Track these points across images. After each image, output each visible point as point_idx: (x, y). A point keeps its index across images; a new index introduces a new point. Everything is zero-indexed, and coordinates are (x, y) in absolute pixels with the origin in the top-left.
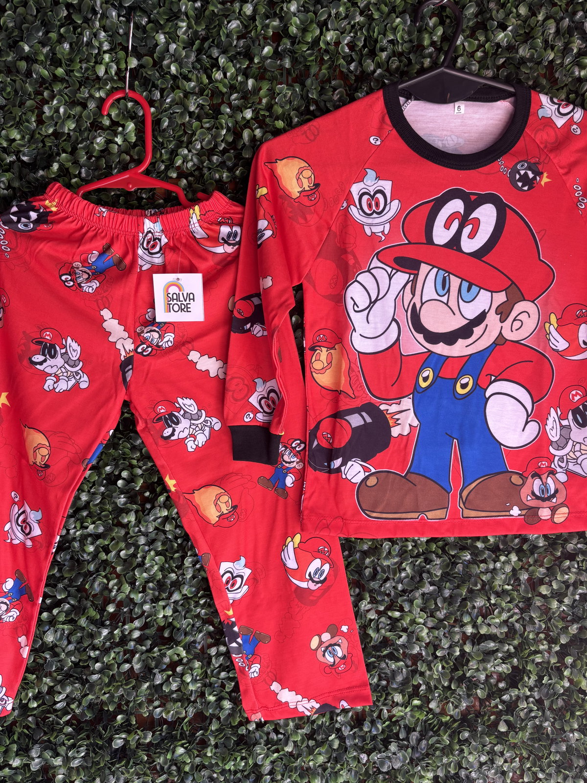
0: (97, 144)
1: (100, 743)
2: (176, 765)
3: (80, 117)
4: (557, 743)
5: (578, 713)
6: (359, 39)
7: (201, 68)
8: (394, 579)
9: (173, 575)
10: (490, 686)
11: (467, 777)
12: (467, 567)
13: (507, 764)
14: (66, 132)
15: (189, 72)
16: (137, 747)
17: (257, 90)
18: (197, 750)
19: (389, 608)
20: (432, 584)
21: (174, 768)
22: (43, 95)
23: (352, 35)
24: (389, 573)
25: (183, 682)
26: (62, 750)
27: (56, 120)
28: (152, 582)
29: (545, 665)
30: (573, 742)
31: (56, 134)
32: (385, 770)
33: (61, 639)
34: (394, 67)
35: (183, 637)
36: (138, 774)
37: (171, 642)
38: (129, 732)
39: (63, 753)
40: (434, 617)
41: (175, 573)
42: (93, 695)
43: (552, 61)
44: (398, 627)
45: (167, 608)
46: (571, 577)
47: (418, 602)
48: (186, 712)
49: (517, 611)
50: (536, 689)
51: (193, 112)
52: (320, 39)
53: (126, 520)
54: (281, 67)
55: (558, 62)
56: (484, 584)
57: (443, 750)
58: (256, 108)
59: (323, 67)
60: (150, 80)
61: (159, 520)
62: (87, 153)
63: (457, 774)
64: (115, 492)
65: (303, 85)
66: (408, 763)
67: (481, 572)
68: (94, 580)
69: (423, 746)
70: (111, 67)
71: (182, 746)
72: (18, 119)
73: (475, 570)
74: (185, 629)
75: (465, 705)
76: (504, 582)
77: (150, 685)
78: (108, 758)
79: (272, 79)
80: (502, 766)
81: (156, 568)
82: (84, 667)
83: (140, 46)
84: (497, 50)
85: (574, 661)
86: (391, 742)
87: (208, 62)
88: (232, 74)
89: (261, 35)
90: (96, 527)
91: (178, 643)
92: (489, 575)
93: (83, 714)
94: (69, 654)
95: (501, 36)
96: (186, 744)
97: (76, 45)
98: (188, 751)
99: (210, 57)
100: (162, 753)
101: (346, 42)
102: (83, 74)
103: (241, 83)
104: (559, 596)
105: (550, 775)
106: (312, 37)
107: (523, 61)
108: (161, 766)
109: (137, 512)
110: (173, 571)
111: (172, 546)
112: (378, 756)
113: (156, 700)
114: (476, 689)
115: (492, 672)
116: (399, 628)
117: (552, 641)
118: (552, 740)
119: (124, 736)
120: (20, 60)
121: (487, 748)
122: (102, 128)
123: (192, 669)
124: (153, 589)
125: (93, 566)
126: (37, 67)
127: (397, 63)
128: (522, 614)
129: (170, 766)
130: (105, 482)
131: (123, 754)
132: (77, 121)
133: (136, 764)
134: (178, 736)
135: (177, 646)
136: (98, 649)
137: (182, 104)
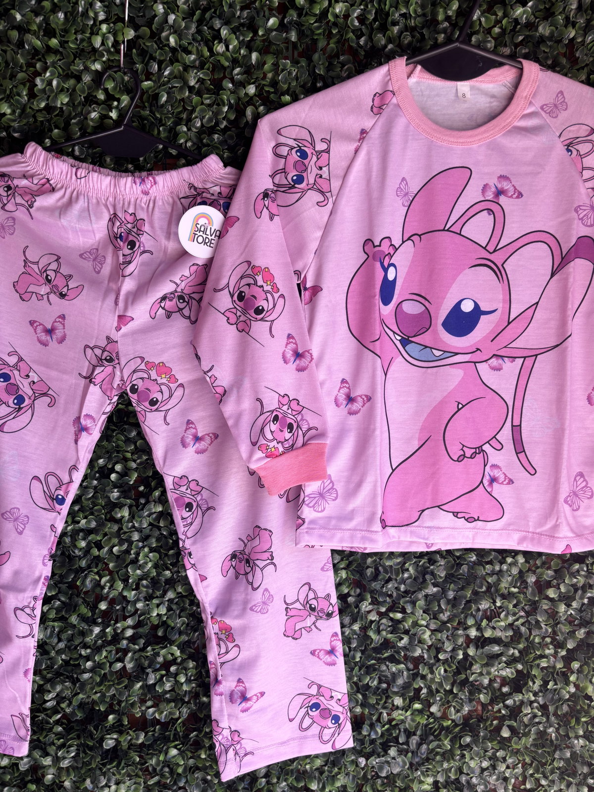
0: (92, 120)
1: (91, 744)
2: (168, 766)
3: (74, 90)
4: (561, 750)
5: (583, 719)
6: (370, 12)
7: (202, 40)
8: (396, 580)
9: (168, 573)
10: (494, 691)
11: (468, 782)
12: (473, 568)
13: (509, 771)
14: (59, 106)
15: (189, 44)
16: (129, 748)
17: (261, 64)
18: (192, 752)
19: (391, 609)
20: (435, 585)
21: (167, 769)
22: (35, 67)
23: (362, 7)
24: (392, 573)
25: (177, 682)
26: (52, 750)
27: (48, 94)
28: (146, 580)
29: (551, 670)
30: (578, 749)
31: (49, 109)
32: (384, 774)
33: (51, 636)
34: (406, 42)
35: (177, 636)
36: (129, 775)
37: (165, 641)
38: (120, 733)
39: (53, 753)
40: (437, 619)
41: (170, 570)
42: (84, 695)
43: (574, 39)
44: (399, 629)
45: (161, 606)
46: (580, 580)
47: (421, 603)
48: (180, 713)
49: (522, 614)
50: (540, 694)
51: (193, 87)
52: (328, 11)
53: (119, 515)
54: (287, 40)
55: (579, 40)
56: (489, 586)
57: (443, 755)
58: (260, 84)
59: (332, 41)
60: (147, 52)
61: (154, 516)
62: (80, 129)
63: (457, 779)
64: (109, 485)
65: (310, 60)
66: (408, 769)
67: (487, 574)
68: (86, 577)
69: (423, 751)
70: (108, 38)
71: (175, 747)
72: (8, 92)
73: (481, 571)
74: (180, 628)
75: (467, 709)
76: (511, 584)
77: (143, 685)
78: (98, 759)
79: (278, 54)
80: (504, 772)
81: (150, 565)
82: (74, 665)
83: (138, 16)
84: (515, 27)
85: (581, 666)
86: (391, 746)
87: (209, 34)
88: (235, 47)
89: (266, 5)
90: (88, 522)
91: (172, 643)
92: (495, 577)
93: (73, 713)
94: (59, 652)
95: (519, 12)
96: (179, 745)
97: (72, 14)
98: (182, 753)
99: (211, 28)
100: (155, 754)
101: (356, 15)
102: (79, 45)
103: (244, 56)
104: (567, 599)
105: (553, 782)
106: (320, 9)
107: (542, 39)
108: (153, 767)
109: (130, 507)
110: (168, 569)
111: (167, 543)
112: (377, 761)
113: (149, 700)
114: (479, 694)
115: (495, 676)
116: (401, 630)
117: (559, 645)
118: (556, 746)
119: (115, 736)
120: (12, 30)
121: (489, 754)
122: (98, 103)
123: (186, 669)
124: (147, 587)
125: (84, 562)
126: (29, 37)
127: (409, 38)
128: (527, 617)
129: (163, 767)
130: (97, 475)
131: (115, 755)
132: (71, 95)
133: (128, 765)
134: (172, 737)
135: (171, 645)
136: (89, 647)
137: (182, 78)
